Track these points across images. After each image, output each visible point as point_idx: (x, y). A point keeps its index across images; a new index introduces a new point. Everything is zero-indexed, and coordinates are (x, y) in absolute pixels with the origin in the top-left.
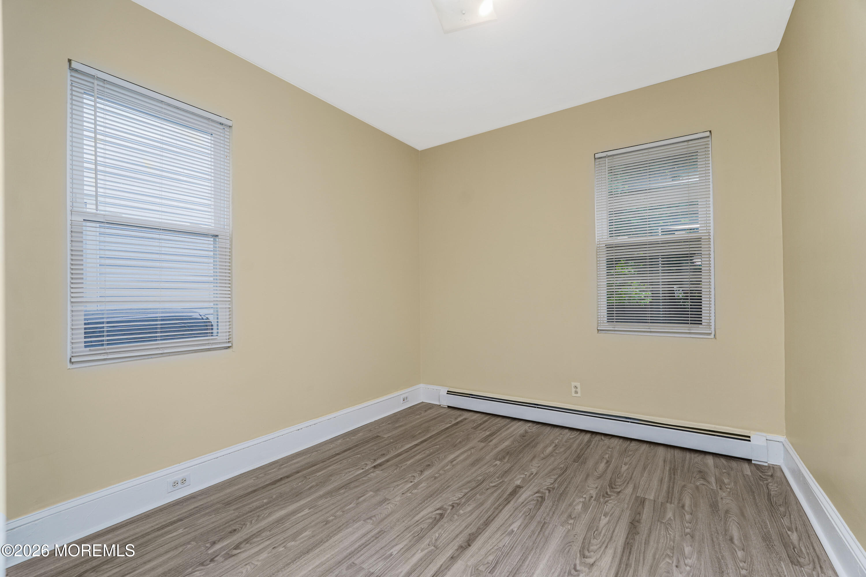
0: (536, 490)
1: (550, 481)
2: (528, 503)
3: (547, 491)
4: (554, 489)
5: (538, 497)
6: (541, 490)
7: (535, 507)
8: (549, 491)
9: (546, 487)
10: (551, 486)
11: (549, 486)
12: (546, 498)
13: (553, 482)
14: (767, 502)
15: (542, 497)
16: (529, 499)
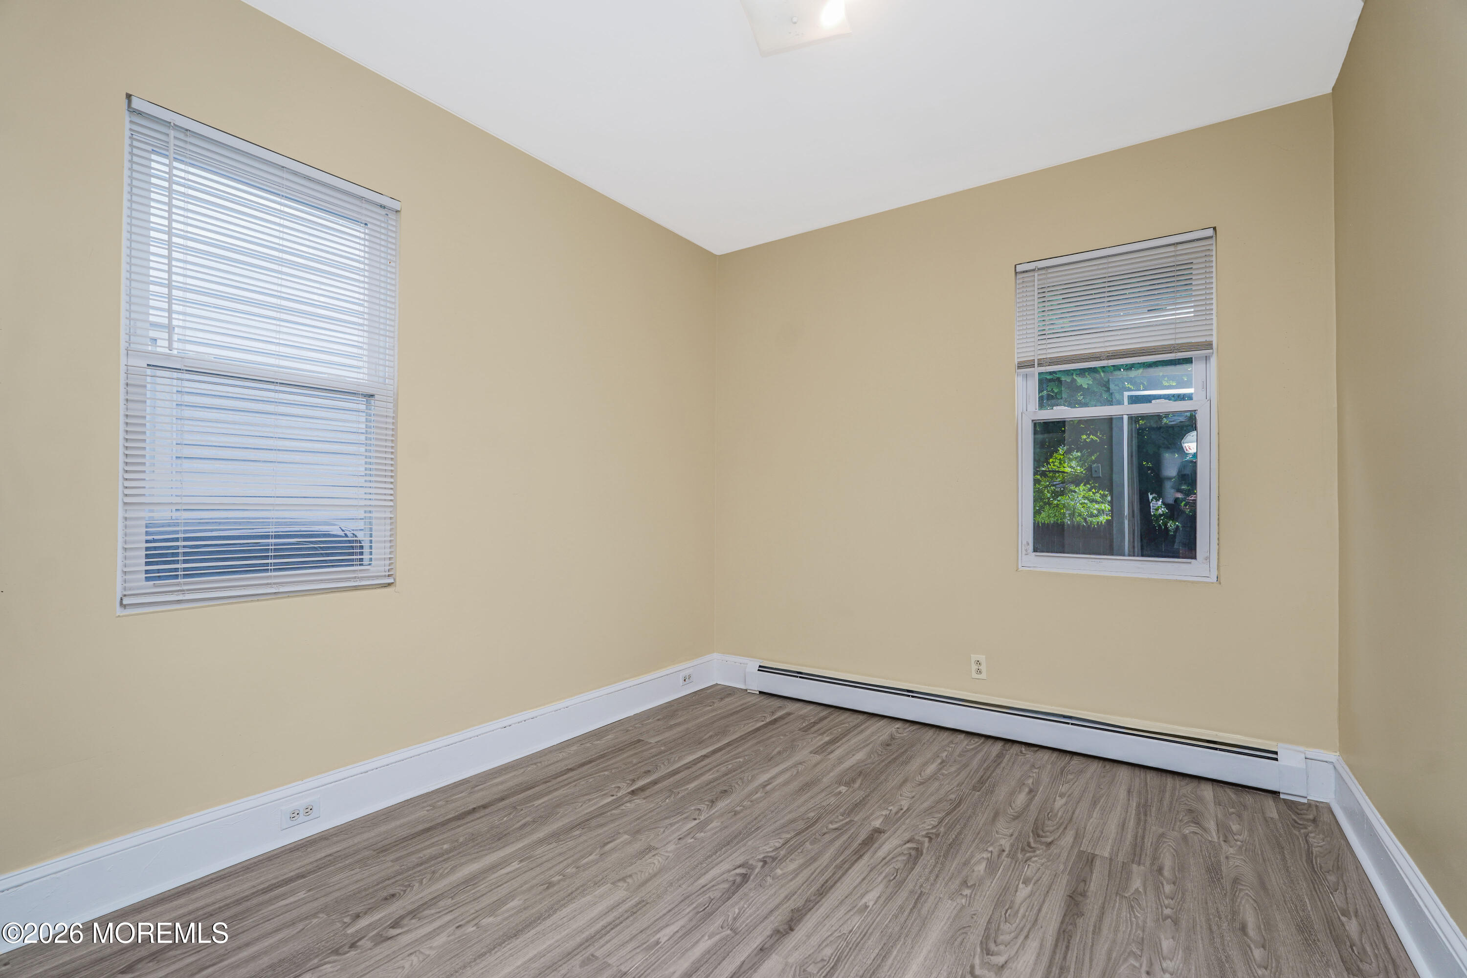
0: (907, 836)
1: (932, 822)
2: (893, 858)
3: (927, 840)
4: (937, 835)
5: (910, 848)
6: (917, 837)
7: (905, 866)
8: (931, 839)
9: (924, 833)
10: (934, 831)
11: (931, 831)
12: (925, 851)
13: (936, 823)
14: (1305, 865)
15: (917, 849)
16: (895, 852)
